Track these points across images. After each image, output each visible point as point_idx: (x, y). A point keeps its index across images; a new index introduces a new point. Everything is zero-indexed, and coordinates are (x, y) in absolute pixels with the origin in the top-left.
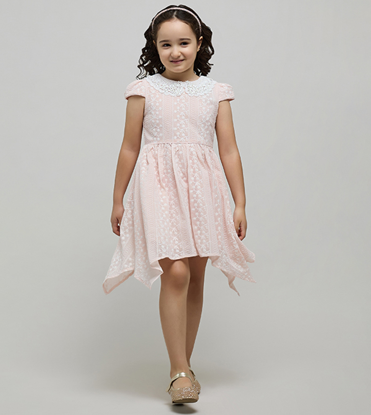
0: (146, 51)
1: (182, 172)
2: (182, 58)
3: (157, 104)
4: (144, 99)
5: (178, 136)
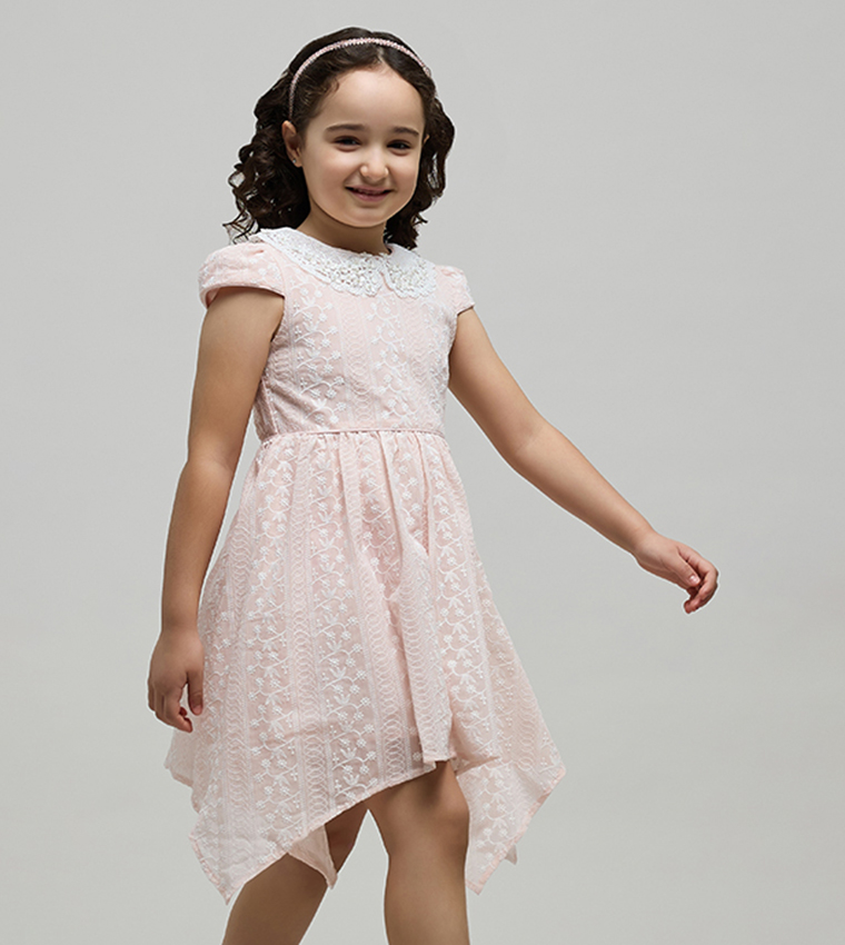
0: (251, 154)
1: (412, 515)
2: (388, 185)
3: (323, 317)
4: (281, 300)
5: (394, 410)
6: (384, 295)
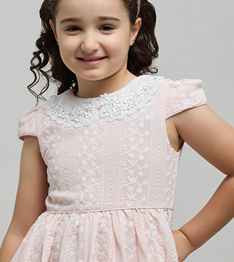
6: (96, 123)
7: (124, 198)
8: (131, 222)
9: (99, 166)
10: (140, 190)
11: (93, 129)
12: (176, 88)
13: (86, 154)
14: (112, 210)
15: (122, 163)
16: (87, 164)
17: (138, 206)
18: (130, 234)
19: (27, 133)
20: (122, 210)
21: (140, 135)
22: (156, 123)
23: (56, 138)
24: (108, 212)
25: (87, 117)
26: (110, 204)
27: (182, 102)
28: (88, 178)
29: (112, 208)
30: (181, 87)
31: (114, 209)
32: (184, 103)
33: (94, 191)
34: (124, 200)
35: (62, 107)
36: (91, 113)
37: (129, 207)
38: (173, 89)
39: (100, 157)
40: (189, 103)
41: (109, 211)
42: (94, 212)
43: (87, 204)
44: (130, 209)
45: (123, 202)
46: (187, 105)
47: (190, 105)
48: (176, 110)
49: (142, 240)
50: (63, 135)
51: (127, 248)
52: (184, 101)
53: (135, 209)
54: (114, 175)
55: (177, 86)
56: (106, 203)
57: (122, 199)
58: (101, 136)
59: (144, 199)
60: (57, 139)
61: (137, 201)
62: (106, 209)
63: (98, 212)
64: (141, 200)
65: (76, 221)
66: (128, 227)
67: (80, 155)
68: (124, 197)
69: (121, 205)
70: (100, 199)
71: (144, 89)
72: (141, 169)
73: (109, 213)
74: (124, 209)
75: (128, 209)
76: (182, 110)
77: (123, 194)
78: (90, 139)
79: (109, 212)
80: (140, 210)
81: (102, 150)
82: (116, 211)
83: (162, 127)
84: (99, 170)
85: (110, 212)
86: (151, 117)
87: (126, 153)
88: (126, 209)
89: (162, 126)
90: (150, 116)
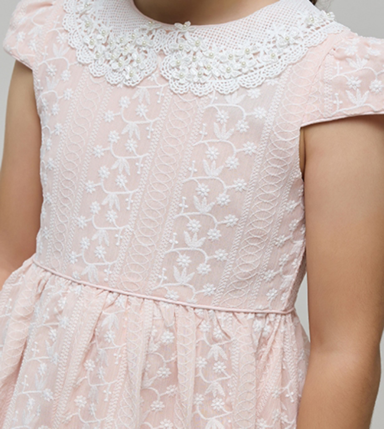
6: (149, 87)
7: (166, 278)
8: (168, 332)
9: (132, 190)
10: (204, 268)
11: (141, 100)
12: (347, 61)
13: (113, 153)
14: (133, 296)
15: (178, 199)
16: (109, 176)
17: (192, 301)
18: (161, 358)
19: (17, 55)
20: (155, 300)
21: (234, 147)
22: (276, 131)
23: (64, 93)
24: (124, 296)
25: (135, 64)
26: (131, 280)
27: (350, 98)
28: (104, 208)
29: (135, 292)
30: (356, 62)
31: (139, 295)
32: (352, 101)
33: (108, 242)
34: (165, 282)
35: (97, 19)
36: (146, 57)
37: (171, 299)
38: (338, 62)
39: (139, 169)
40: (365, 103)
41: (128, 296)
42: (97, 289)
43: (87, 265)
44: (173, 304)
45: (162, 286)
46: (358, 106)
47: (366, 106)
48: (330, 112)
49: (185, 379)
50: (79, 91)
51: (150, 387)
52: (355, 95)
53: (184, 306)
54: (156, 221)
55: (347, 57)
56: (124, 275)
57: (160, 276)
58: (152, 121)
59: (208, 289)
60: (65, 95)
61: (194, 289)
62: (122, 289)
63: (105, 290)
64: (203, 291)
65: (61, 298)
66: (160, 342)
67: (99, 150)
68: (165, 275)
69: (155, 290)
70: (114, 264)
71: (274, 42)
72: (219, 223)
73: (125, 300)
74: (159, 301)
75: (169, 303)
76: (345, 115)
77: (166, 268)
78: (127, 122)
79: (126, 297)
80: (196, 311)
81: (147, 154)
82: (142, 300)
83: (290, 143)
84: (130, 198)
85: (128, 299)
86: (269, 114)
87: (193, 180)
88: (165, 302)
89: (290, 141)
90: (265, 112)
